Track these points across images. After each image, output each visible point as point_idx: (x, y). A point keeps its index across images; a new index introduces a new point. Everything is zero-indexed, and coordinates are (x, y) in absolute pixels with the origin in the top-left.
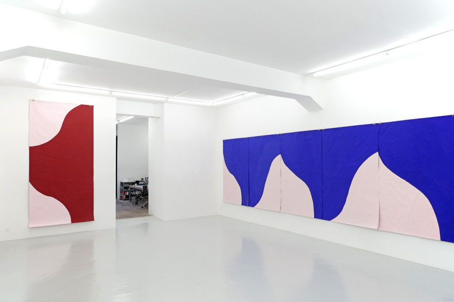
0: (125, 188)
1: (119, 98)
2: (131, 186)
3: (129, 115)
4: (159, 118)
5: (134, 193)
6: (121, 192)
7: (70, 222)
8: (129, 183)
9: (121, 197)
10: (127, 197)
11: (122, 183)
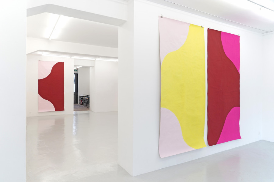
0: (81, 99)
1: (74, 59)
2: (84, 98)
3: (80, 66)
4: (93, 67)
5: (86, 101)
6: (80, 101)
7: (54, 110)
8: (84, 96)
9: (80, 103)
10: (82, 103)
11: (80, 96)
